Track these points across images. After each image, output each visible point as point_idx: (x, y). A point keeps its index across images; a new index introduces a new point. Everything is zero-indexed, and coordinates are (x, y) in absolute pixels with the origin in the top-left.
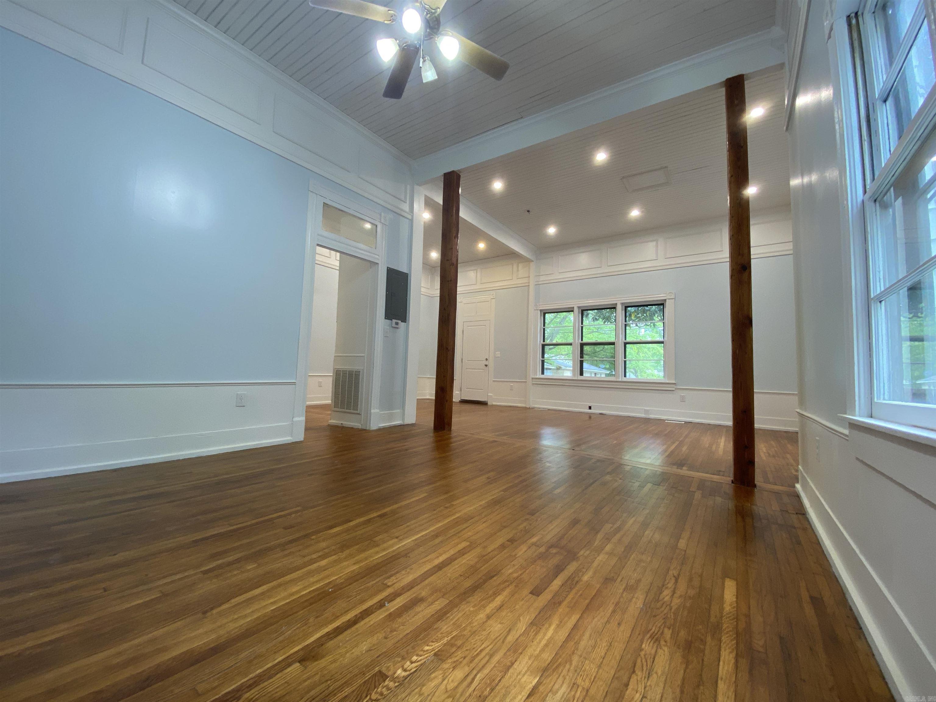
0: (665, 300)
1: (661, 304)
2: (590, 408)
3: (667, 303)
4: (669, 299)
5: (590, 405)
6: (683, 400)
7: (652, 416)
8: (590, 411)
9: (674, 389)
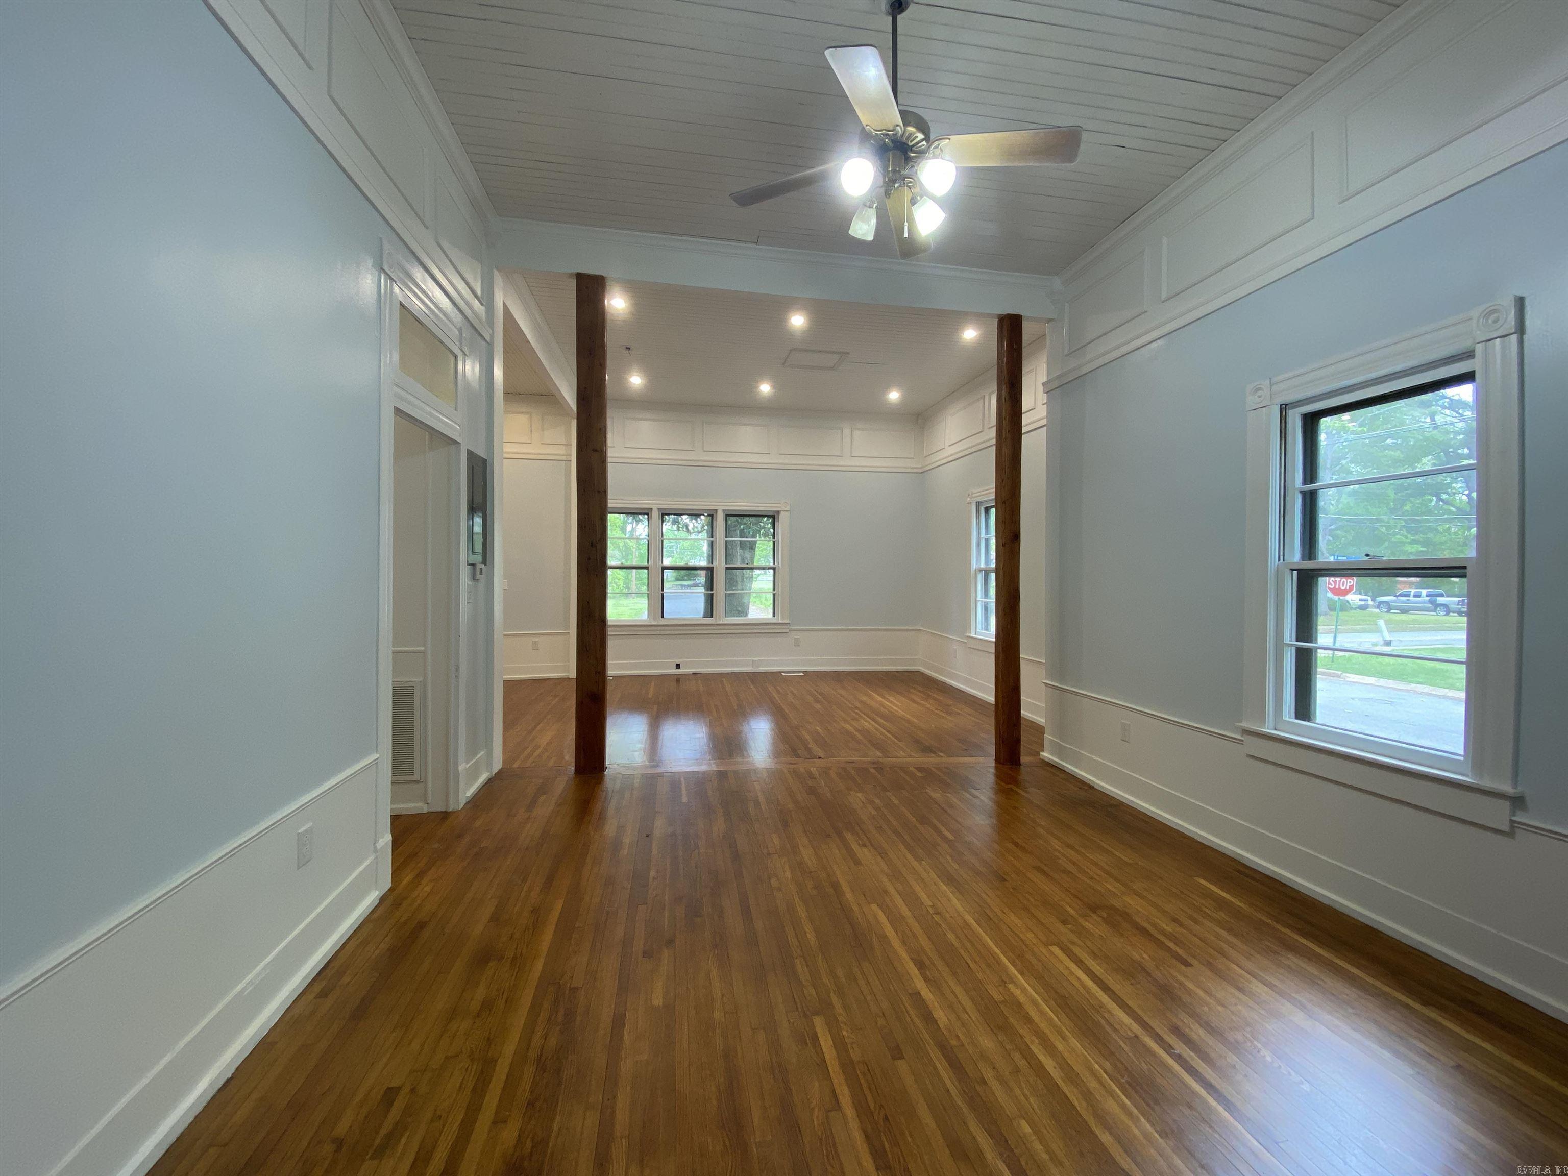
0: (778, 512)
1: (773, 517)
2: (678, 666)
3: (781, 516)
4: (783, 511)
5: (678, 661)
6: (797, 643)
7: (762, 669)
8: (678, 670)
9: (787, 631)
